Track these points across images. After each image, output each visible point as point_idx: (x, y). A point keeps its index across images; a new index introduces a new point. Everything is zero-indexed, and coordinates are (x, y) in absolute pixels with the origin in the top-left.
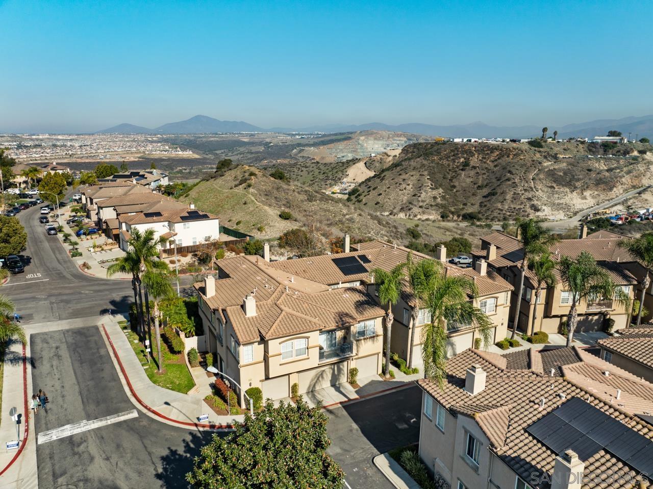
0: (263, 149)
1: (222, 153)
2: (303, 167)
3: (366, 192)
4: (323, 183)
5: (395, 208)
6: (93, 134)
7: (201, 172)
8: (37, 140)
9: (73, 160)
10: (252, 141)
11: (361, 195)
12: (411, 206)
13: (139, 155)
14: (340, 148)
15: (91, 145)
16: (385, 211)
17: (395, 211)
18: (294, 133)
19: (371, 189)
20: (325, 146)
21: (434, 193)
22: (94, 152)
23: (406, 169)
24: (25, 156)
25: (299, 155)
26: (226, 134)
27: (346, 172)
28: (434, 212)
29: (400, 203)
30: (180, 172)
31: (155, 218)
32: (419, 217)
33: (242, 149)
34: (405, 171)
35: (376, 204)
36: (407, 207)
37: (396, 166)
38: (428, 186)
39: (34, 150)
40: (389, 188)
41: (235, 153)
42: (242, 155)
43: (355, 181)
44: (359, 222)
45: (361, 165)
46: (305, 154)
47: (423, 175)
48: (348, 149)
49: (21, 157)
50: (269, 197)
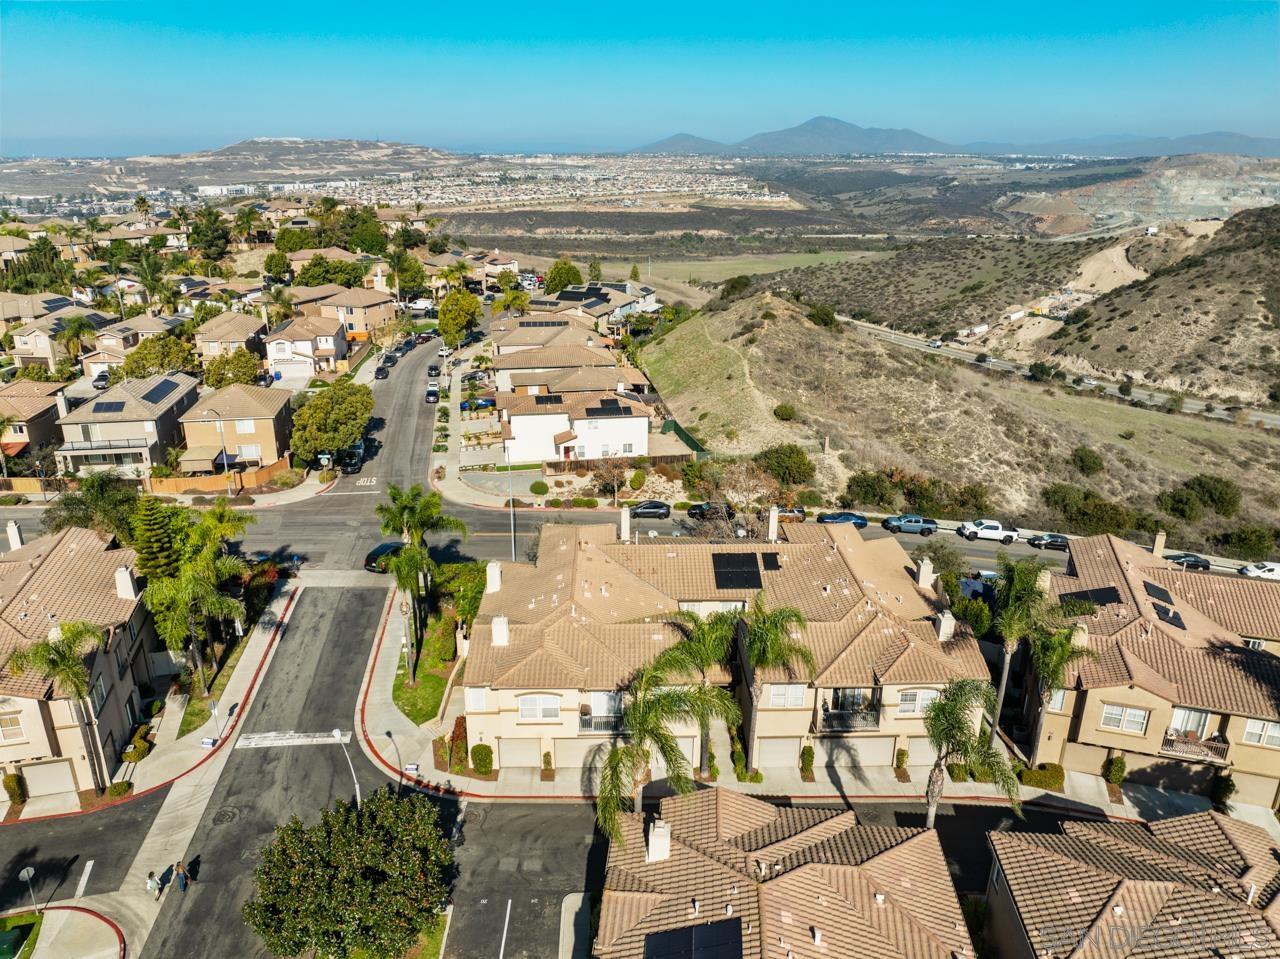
0: (935, 192)
1: (850, 199)
2: (987, 248)
3: (1103, 319)
4: (1019, 288)
5: (1160, 363)
6: (624, 156)
7: (798, 239)
8: (533, 166)
9: (580, 207)
10: (917, 173)
11: (1092, 326)
12: (1200, 363)
13: (692, 201)
14: (1109, 195)
15: (614, 178)
16: (1134, 367)
17: (1158, 370)
18: (1014, 156)
19: (1118, 313)
20: (1075, 191)
21: (1265, 338)
22: (617, 192)
23: (1209, 274)
24: (507, 198)
25: (1010, 210)
26: (867, 157)
27: (1078, 266)
28: (1253, 383)
29: (1176, 355)
30: (760, 238)
31: (549, 406)
32: (1213, 390)
33: (891, 192)
34: (1207, 279)
35: (1119, 350)
36: (1190, 364)
37: (1189, 266)
38: (1256, 320)
39: (524, 187)
40: (1158, 316)
41: (876, 200)
42: (888, 206)
43: (1094, 290)
44: (954, 429)
45: (1116, 253)
46: (1022, 208)
47: (1250, 293)
48: (1128, 198)
49: (502, 199)
50: (782, 366)
